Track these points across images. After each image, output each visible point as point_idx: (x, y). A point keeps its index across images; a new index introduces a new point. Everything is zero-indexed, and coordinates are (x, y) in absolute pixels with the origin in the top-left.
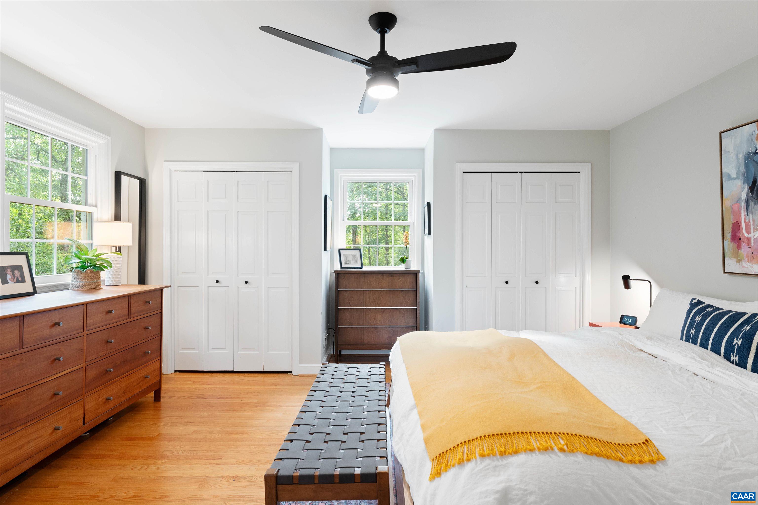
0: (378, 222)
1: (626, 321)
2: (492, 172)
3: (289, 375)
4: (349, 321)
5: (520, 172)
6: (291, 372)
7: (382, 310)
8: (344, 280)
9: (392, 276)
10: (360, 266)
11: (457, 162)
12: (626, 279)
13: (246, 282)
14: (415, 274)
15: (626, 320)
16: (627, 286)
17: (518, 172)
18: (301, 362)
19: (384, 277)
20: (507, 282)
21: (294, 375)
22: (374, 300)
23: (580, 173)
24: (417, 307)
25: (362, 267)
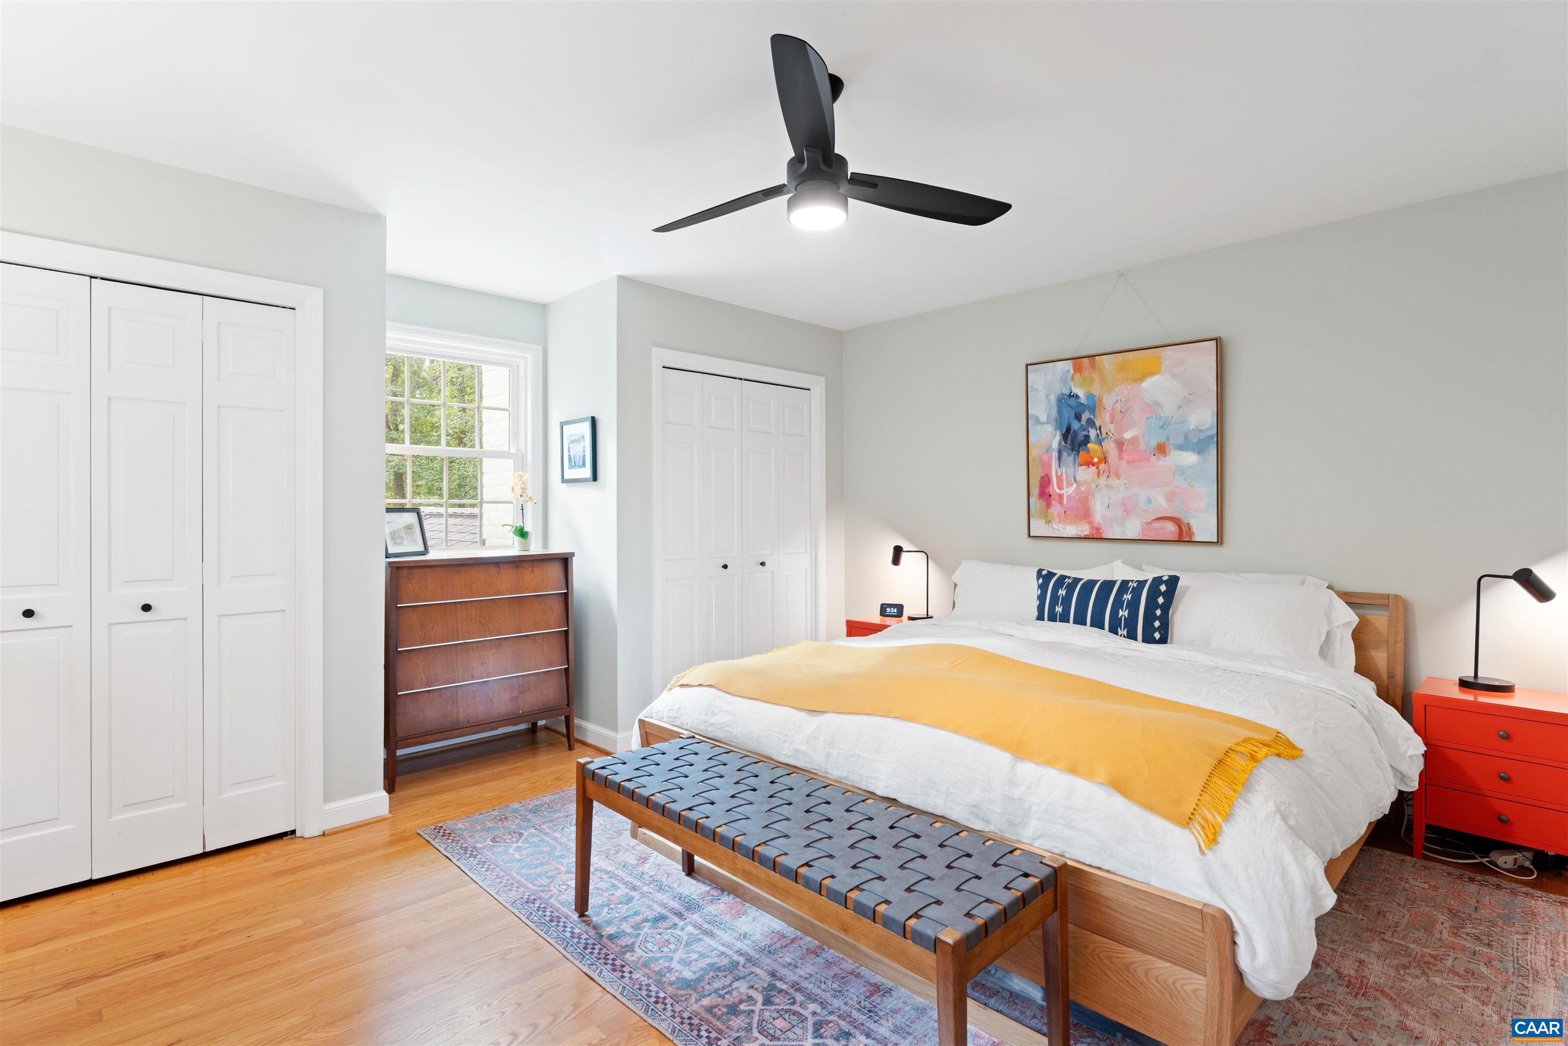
0: (443, 450)
1: (890, 612)
2: (703, 373)
3: (292, 841)
4: (424, 678)
5: (739, 379)
6: (293, 832)
7: (497, 642)
8: (411, 583)
9: (517, 567)
10: (422, 549)
11: (654, 346)
12: (898, 551)
13: (147, 608)
14: (565, 561)
15: (888, 610)
16: (896, 561)
17: (736, 378)
18: (327, 799)
19: (502, 571)
20: (725, 567)
21: (307, 835)
22: (480, 621)
23: (809, 390)
24: (568, 627)
25: (426, 551)
